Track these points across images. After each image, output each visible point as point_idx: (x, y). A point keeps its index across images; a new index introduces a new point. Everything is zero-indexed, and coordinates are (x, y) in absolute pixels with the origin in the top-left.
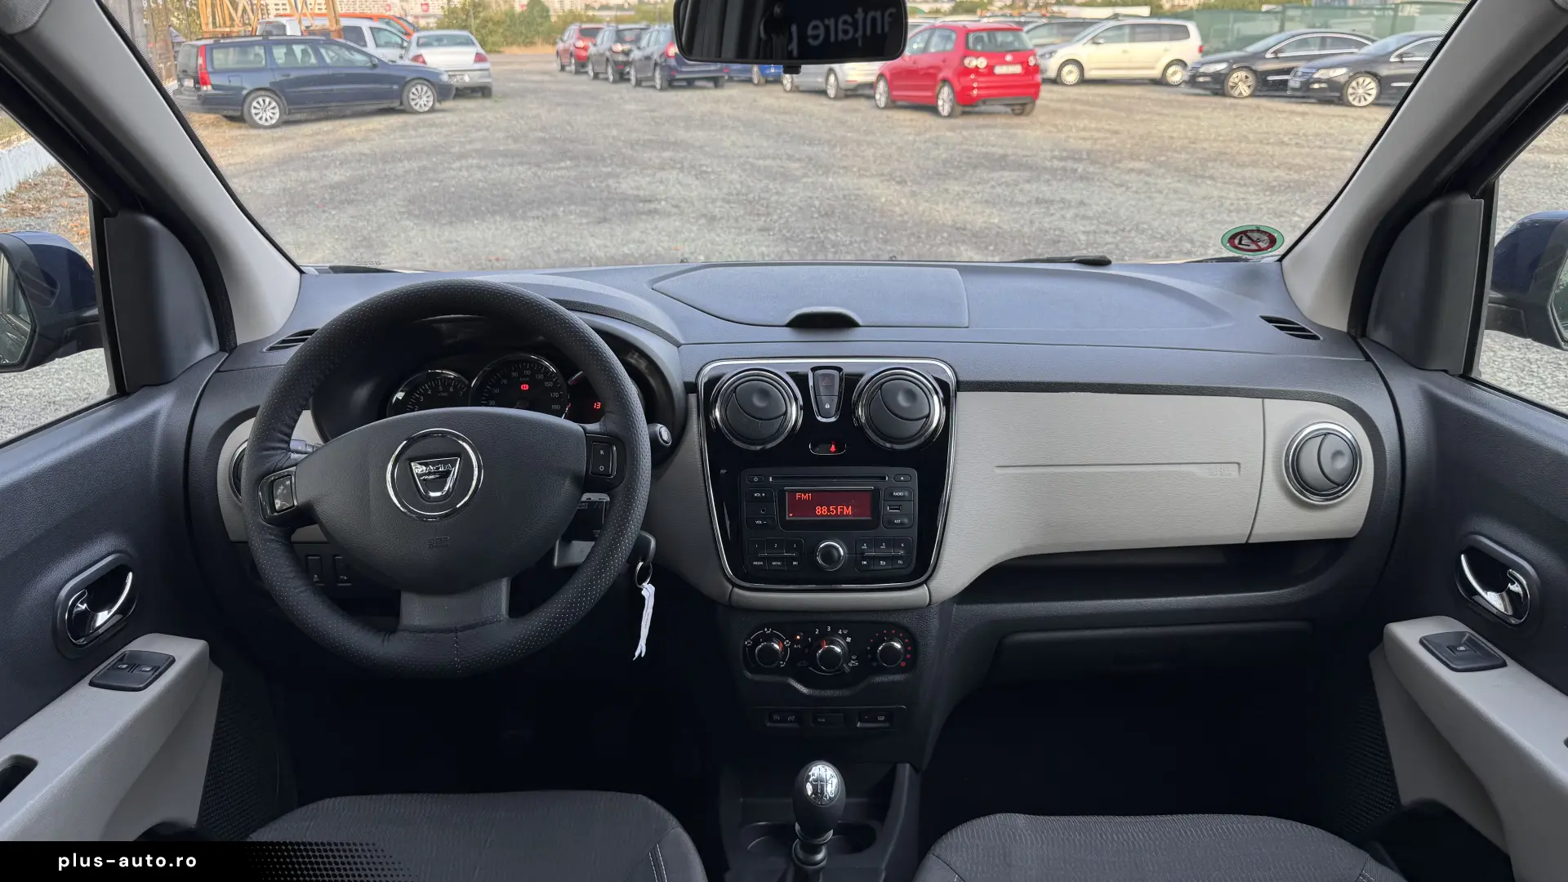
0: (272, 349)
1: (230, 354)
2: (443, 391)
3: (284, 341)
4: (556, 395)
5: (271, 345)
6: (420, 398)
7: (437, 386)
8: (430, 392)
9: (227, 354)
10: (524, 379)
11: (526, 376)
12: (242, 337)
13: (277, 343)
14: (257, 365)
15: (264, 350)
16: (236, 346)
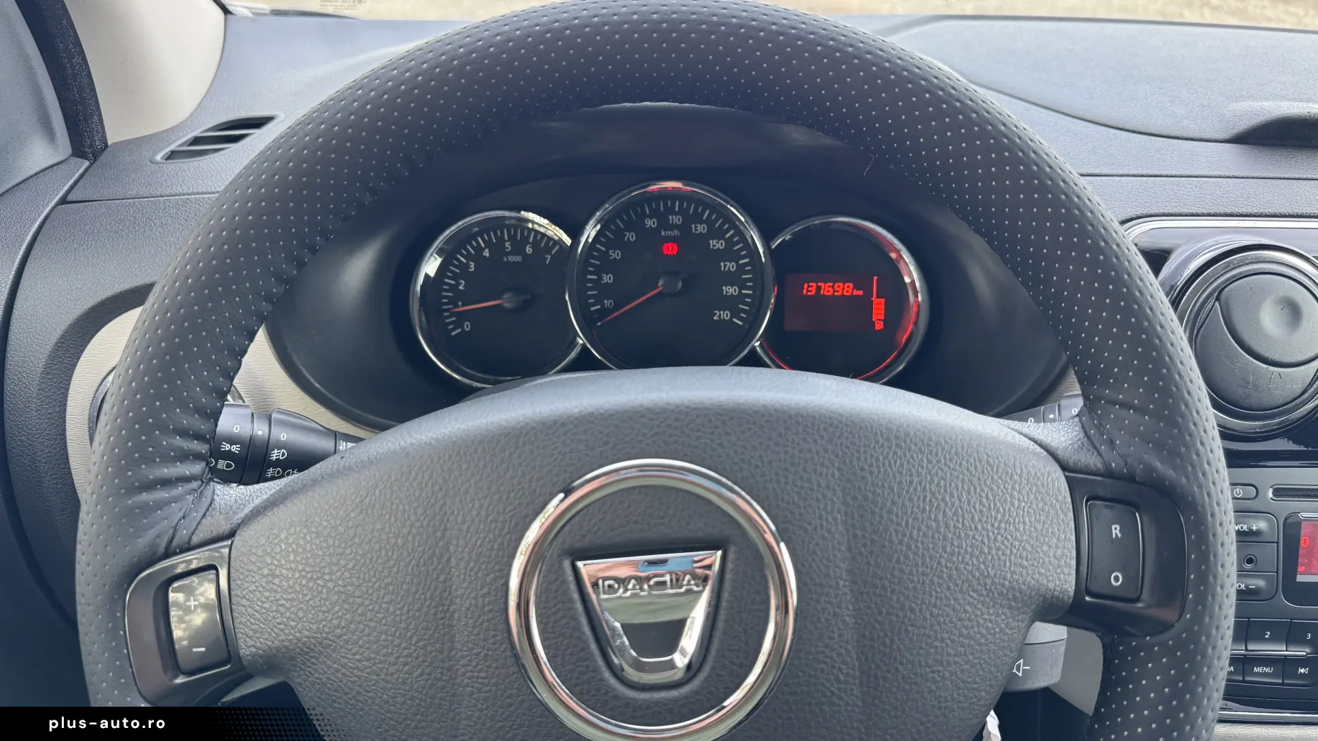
0: (172, 155)
1: (92, 164)
2: (512, 253)
3: (197, 141)
4: (731, 266)
5: (172, 148)
6: (467, 266)
7: (501, 240)
8: (486, 253)
9: (87, 163)
10: (669, 233)
11: (674, 227)
12: (116, 129)
13: (181, 145)
14: (143, 191)
15: (159, 158)
16: (106, 146)
